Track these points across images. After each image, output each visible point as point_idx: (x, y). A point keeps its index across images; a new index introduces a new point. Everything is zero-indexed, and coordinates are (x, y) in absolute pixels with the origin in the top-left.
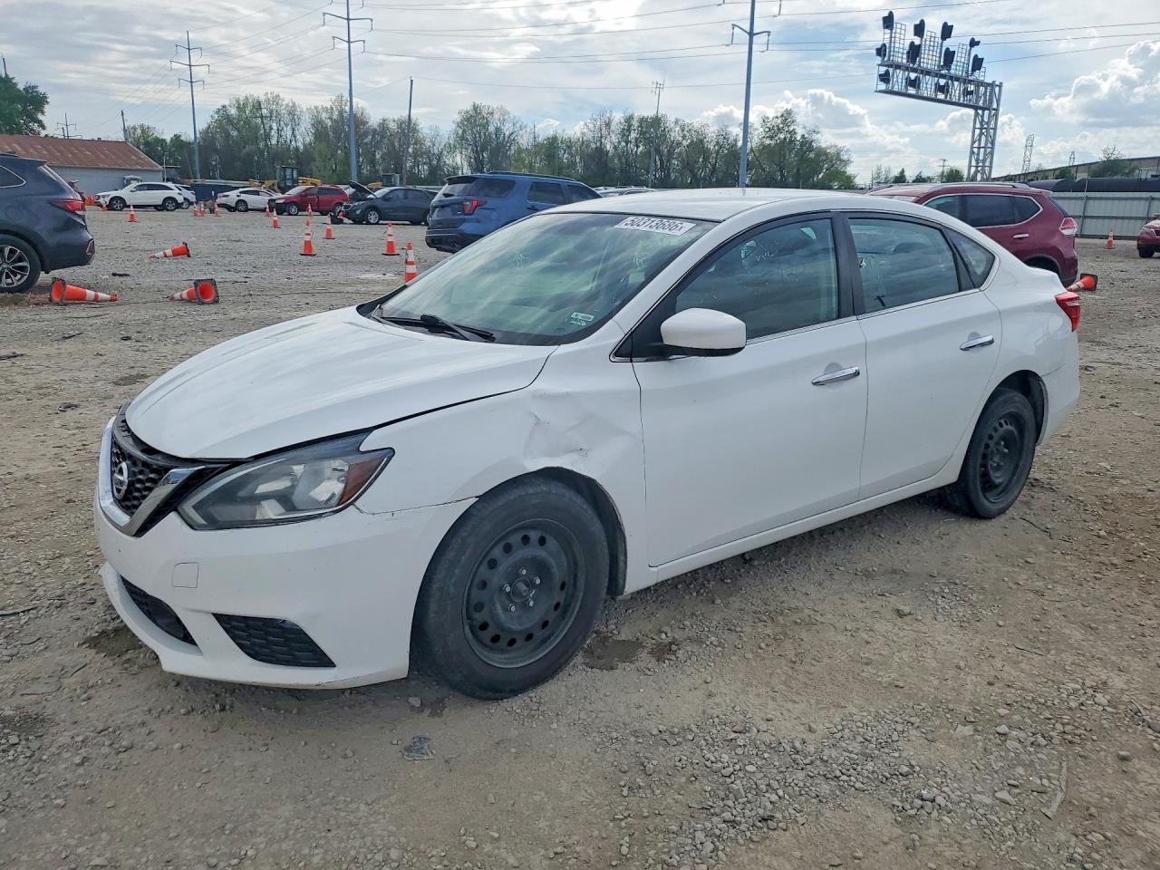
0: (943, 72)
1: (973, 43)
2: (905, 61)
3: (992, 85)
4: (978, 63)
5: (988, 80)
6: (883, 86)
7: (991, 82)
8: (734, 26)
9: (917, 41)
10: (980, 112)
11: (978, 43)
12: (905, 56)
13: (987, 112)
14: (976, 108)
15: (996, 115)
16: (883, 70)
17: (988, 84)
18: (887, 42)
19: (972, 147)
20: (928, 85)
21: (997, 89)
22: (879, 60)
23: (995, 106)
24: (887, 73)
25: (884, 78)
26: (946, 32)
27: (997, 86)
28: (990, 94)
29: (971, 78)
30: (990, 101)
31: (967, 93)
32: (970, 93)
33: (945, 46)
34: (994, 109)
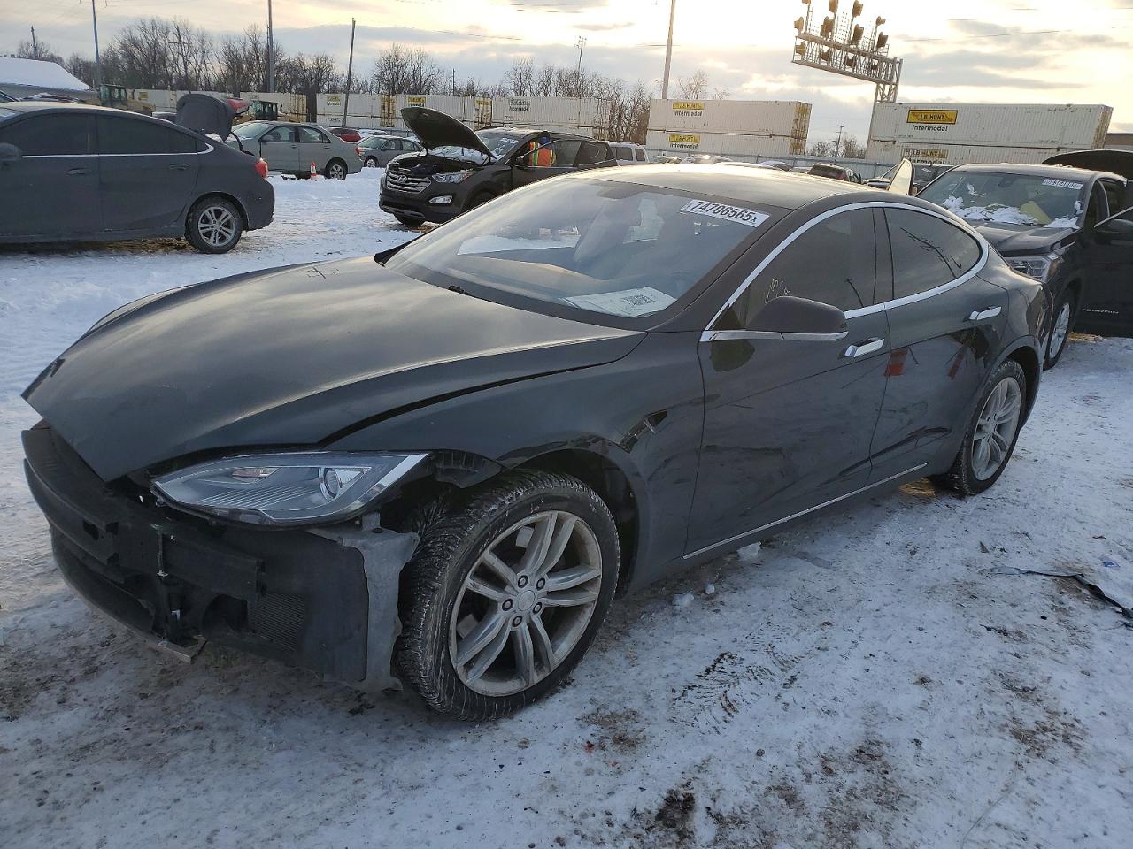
0: (852, 47)
1: (879, 22)
2: (819, 35)
3: (894, 61)
4: (882, 41)
5: (890, 56)
6: (798, 58)
7: (892, 58)
9: (831, 16)
10: (881, 85)
11: (883, 22)
12: (819, 30)
13: (887, 87)
14: (878, 82)
15: (896, 89)
16: (799, 42)
17: (890, 61)
18: (804, 16)
19: (873, 120)
20: (838, 58)
21: (897, 65)
22: (796, 32)
23: (895, 81)
24: (803, 45)
25: (800, 50)
26: (857, 10)
27: (898, 62)
28: (892, 70)
29: (875, 53)
30: (891, 76)
31: (871, 67)
32: (874, 67)
33: (855, 23)
34: (893, 84)
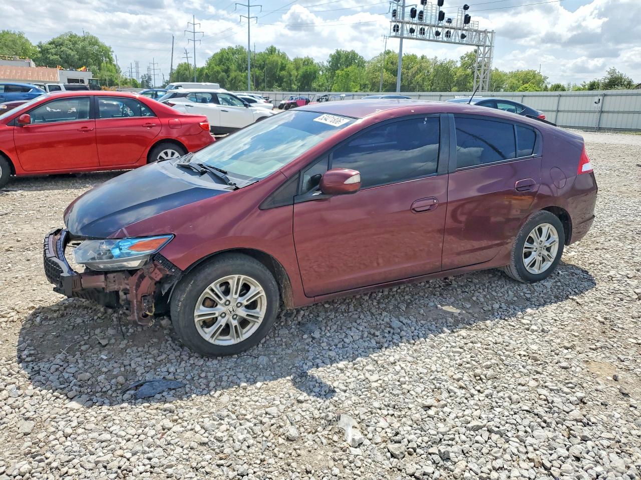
0: (440, 25)
1: (466, 8)
3: (485, 32)
4: (467, 19)
6: (394, 34)
7: (483, 30)
9: (420, 8)
10: (482, 48)
12: (409, 16)
14: (478, 46)
15: (490, 50)
16: (394, 24)
17: (481, 32)
18: (395, 8)
20: (430, 33)
21: (489, 35)
22: (392, 18)
23: (488, 43)
24: (396, 26)
25: (396, 29)
26: (441, 2)
27: (489, 32)
28: (485, 38)
29: (466, 28)
30: (485, 42)
31: (463, 36)
32: (465, 36)
33: (441, 10)
34: (488, 46)
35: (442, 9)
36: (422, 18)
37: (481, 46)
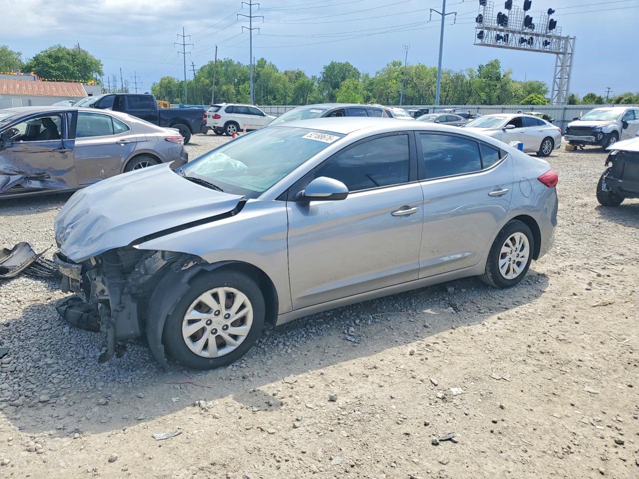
0: (526, 31)
1: (550, 12)
2: (496, 25)
3: (568, 38)
4: (552, 25)
5: (564, 35)
6: (479, 41)
8: (431, 10)
9: (505, 12)
10: (561, 56)
11: (553, 12)
12: (496, 22)
13: (564, 56)
14: (557, 53)
15: (571, 57)
16: (479, 31)
17: (564, 38)
18: (481, 13)
19: (555, 78)
20: (514, 40)
21: (571, 41)
22: (476, 24)
23: (569, 51)
24: (482, 33)
25: (481, 36)
26: (527, 6)
27: (571, 38)
28: (566, 44)
29: (548, 34)
30: (566, 49)
31: (546, 43)
32: (549, 43)
33: (526, 14)
34: (569, 54)
35: (529, 13)
36: (507, 24)
37: (560, 53)
